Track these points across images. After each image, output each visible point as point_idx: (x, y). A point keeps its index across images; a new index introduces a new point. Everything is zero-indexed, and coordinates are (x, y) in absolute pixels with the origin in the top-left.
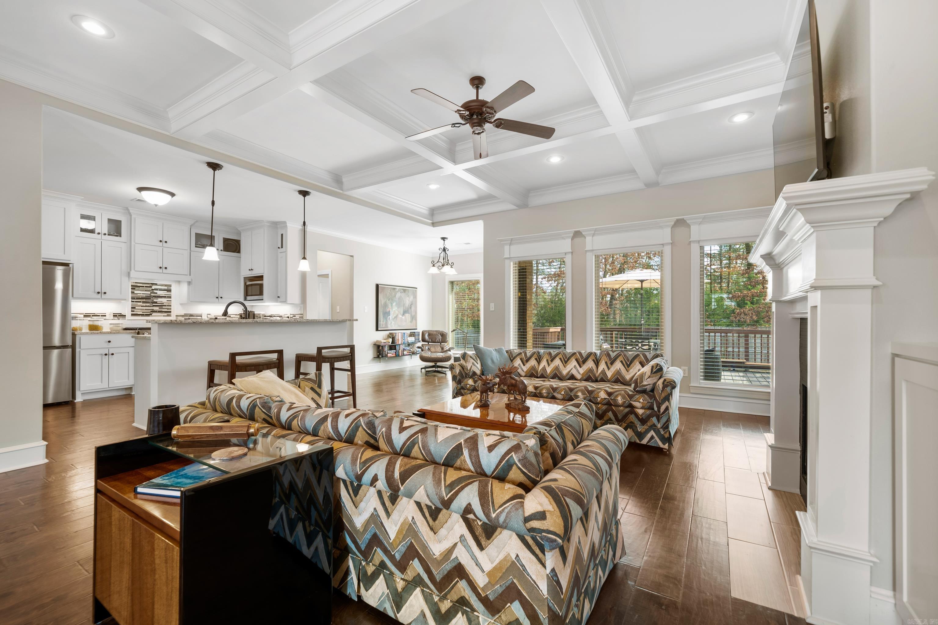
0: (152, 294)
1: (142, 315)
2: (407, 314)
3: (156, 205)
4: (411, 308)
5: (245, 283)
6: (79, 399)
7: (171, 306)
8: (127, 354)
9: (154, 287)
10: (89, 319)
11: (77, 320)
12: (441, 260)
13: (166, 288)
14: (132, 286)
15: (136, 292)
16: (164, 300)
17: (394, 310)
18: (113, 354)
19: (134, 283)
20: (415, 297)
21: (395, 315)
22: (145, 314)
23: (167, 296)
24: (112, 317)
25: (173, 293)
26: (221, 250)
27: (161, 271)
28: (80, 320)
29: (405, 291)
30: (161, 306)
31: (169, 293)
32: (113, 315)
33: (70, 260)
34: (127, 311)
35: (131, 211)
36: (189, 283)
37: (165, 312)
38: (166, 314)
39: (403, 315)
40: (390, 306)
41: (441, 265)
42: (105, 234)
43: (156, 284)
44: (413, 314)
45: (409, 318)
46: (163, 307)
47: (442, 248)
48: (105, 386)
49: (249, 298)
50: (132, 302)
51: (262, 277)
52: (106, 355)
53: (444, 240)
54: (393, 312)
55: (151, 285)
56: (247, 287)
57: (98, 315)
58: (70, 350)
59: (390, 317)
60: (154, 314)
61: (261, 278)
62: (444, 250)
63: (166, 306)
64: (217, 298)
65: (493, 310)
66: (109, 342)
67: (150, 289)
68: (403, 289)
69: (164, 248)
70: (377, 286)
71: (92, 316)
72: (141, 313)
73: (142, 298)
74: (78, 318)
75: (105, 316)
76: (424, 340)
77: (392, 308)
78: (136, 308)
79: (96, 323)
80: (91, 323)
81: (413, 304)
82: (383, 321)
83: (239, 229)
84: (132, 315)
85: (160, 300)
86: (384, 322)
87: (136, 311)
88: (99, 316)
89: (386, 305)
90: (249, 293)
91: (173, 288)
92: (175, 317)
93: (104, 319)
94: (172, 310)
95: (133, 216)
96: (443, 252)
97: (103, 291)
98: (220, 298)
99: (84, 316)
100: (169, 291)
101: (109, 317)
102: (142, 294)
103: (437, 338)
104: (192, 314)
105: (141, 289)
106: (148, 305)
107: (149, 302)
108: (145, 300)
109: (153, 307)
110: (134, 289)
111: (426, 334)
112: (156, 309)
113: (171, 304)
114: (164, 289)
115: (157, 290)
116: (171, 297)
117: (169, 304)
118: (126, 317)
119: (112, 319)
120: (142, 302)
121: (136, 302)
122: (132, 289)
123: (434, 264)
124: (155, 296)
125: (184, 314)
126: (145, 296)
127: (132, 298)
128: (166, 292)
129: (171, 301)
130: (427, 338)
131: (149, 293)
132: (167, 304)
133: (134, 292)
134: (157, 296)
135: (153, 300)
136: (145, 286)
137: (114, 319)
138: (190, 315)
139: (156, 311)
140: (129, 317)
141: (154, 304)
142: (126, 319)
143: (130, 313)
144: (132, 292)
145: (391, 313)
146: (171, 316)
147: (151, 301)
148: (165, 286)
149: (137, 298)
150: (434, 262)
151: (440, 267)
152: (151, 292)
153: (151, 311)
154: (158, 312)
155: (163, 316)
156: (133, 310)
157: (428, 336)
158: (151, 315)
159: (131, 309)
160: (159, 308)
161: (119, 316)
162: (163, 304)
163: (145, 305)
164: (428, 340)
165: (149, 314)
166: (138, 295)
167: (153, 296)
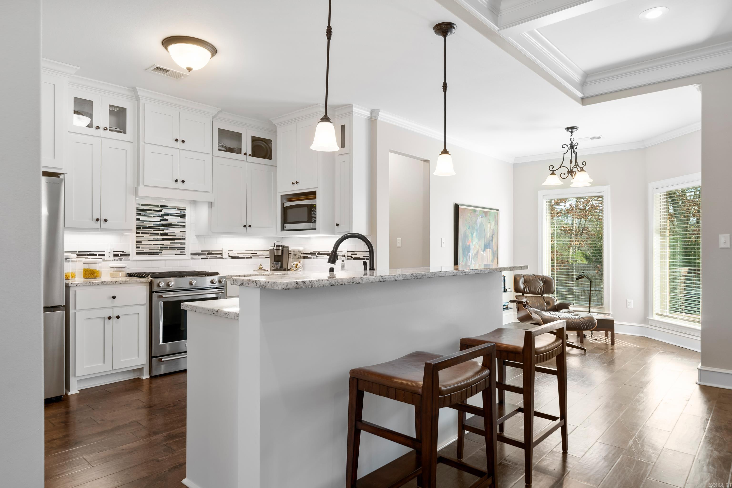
0: (162, 222)
1: (150, 253)
2: (488, 249)
3: (189, 69)
4: (492, 240)
5: (283, 204)
6: (74, 390)
7: (185, 239)
8: (137, 315)
9: (164, 211)
10: (83, 260)
11: (69, 261)
12: (567, 163)
13: (179, 212)
14: (137, 209)
15: (142, 218)
16: (175, 231)
17: (474, 243)
18: (118, 317)
19: (139, 204)
20: (497, 223)
21: (475, 252)
22: (153, 251)
23: (180, 224)
24: (112, 258)
25: (188, 220)
26: (250, 155)
27: (176, 185)
28: (72, 261)
29: (486, 213)
30: (172, 240)
31: (182, 220)
32: (113, 253)
33: (61, 169)
34: (131, 249)
35: (139, 93)
36: (211, 204)
37: (178, 248)
38: (178, 252)
39: (484, 251)
40: (470, 238)
41: (565, 171)
42: (106, 129)
43: (166, 207)
44: (495, 249)
45: (491, 255)
46: (176, 241)
47: (569, 143)
48: (107, 368)
49: (288, 226)
50: (137, 233)
51: (314, 193)
52: (109, 318)
53: (572, 132)
54: (473, 247)
55: (160, 208)
56: (285, 210)
57: (95, 253)
58: (62, 313)
59: (470, 254)
60: (164, 252)
61: (312, 195)
62: (572, 147)
63: (178, 239)
64: (245, 226)
65: (728, 245)
66: (114, 297)
67: (161, 213)
68: (484, 212)
69: (180, 151)
70: (456, 207)
71: (88, 255)
72: (148, 250)
73: (150, 228)
74: (70, 260)
75: (104, 255)
76: (517, 289)
77: (472, 241)
78: (143, 243)
79: (93, 267)
80: (86, 267)
81: (495, 234)
82: (463, 261)
83: (274, 122)
84: (138, 253)
85: (171, 230)
86: (464, 263)
87: (143, 248)
88: (96, 255)
89: (466, 236)
90: (289, 220)
91: (188, 213)
92: (190, 256)
93: (104, 260)
94: (186, 246)
95: (142, 102)
96: (570, 151)
97: (103, 218)
98: (247, 226)
99: (78, 255)
100: (183, 216)
101: (109, 256)
102: (150, 221)
103: (537, 287)
104: (211, 251)
105: (148, 214)
106: (157, 238)
107: (158, 234)
108: (153, 230)
109: (163, 241)
110: (141, 214)
111: (520, 279)
112: (167, 243)
113: (185, 236)
114: (176, 214)
115: (168, 215)
116: (185, 226)
117: (182, 236)
118: (129, 257)
119: (113, 260)
120: (149, 233)
121: (142, 233)
122: (137, 214)
123: (553, 171)
124: (166, 225)
125: (201, 251)
126: (153, 224)
127: (137, 228)
128: (179, 218)
129: (185, 231)
130: (522, 286)
131: (158, 219)
132: (180, 236)
133: (139, 219)
134: (168, 225)
135: (163, 231)
136: (153, 209)
137: (115, 260)
138: (207, 252)
139: (167, 247)
140: (133, 256)
141: (164, 237)
142: (129, 260)
143: (135, 250)
144: (137, 219)
145: (472, 247)
146: (185, 254)
147: (161, 232)
148: (177, 209)
149: (143, 228)
150: (553, 168)
151: (564, 174)
152: (161, 218)
153: (161, 247)
154: (170, 248)
155: (176, 254)
156: (138, 246)
157: (523, 283)
158: (161, 253)
159: (136, 244)
160: (171, 243)
161: (121, 255)
162: (176, 236)
163: (154, 238)
164: (523, 290)
165: (158, 251)
166: (145, 222)
167: (163, 225)
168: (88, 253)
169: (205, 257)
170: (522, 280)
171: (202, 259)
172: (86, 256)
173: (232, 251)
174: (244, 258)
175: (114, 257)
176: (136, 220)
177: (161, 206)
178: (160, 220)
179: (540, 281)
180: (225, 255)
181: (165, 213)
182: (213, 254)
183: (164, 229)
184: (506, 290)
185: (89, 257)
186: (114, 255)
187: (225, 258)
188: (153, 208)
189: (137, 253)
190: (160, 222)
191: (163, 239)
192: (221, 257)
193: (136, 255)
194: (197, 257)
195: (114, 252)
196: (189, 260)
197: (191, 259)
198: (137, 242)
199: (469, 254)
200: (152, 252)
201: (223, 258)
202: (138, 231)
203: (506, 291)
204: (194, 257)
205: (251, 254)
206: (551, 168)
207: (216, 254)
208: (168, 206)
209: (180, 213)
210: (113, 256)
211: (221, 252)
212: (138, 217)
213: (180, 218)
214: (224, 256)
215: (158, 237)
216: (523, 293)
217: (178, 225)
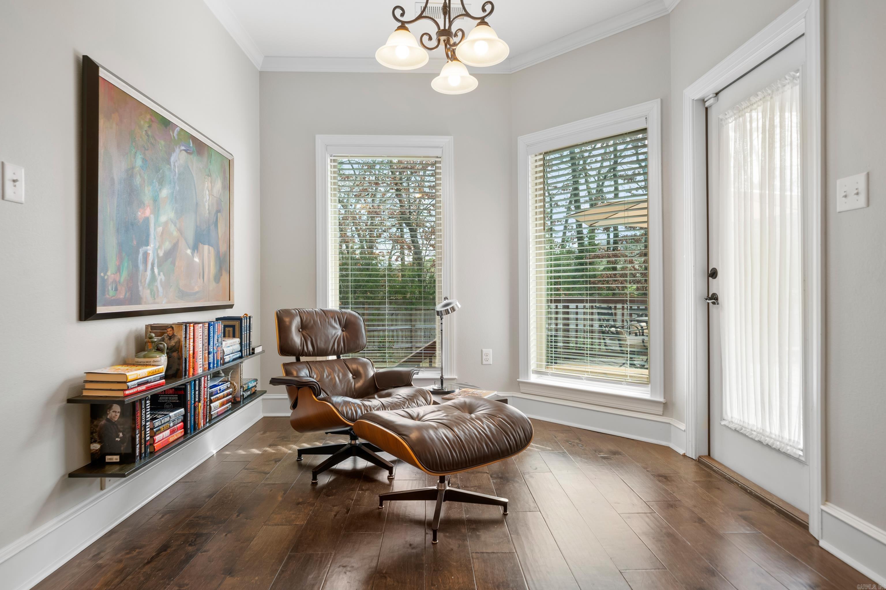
2: (206, 247)
4: (216, 223)
17: (163, 219)
21: (167, 245)
29: (198, 145)
39: (195, 248)
40: (148, 200)
41: (433, 30)
45: (212, 263)
54: (160, 229)
59: (150, 249)
70: (88, 68)
76: (285, 348)
77: (156, 211)
81: (223, 211)
82: (119, 270)
89: (131, 189)
103: (330, 337)
111: (291, 323)
123: (403, 23)
130: (297, 339)
145: (154, 232)
150: (402, 15)
151: (430, 39)
157: (299, 331)
164: (300, 348)
170: (296, 322)
179: (337, 324)
184: (253, 349)
199: (144, 248)
203: (253, 353)
206: (398, 12)
216: (298, 354)
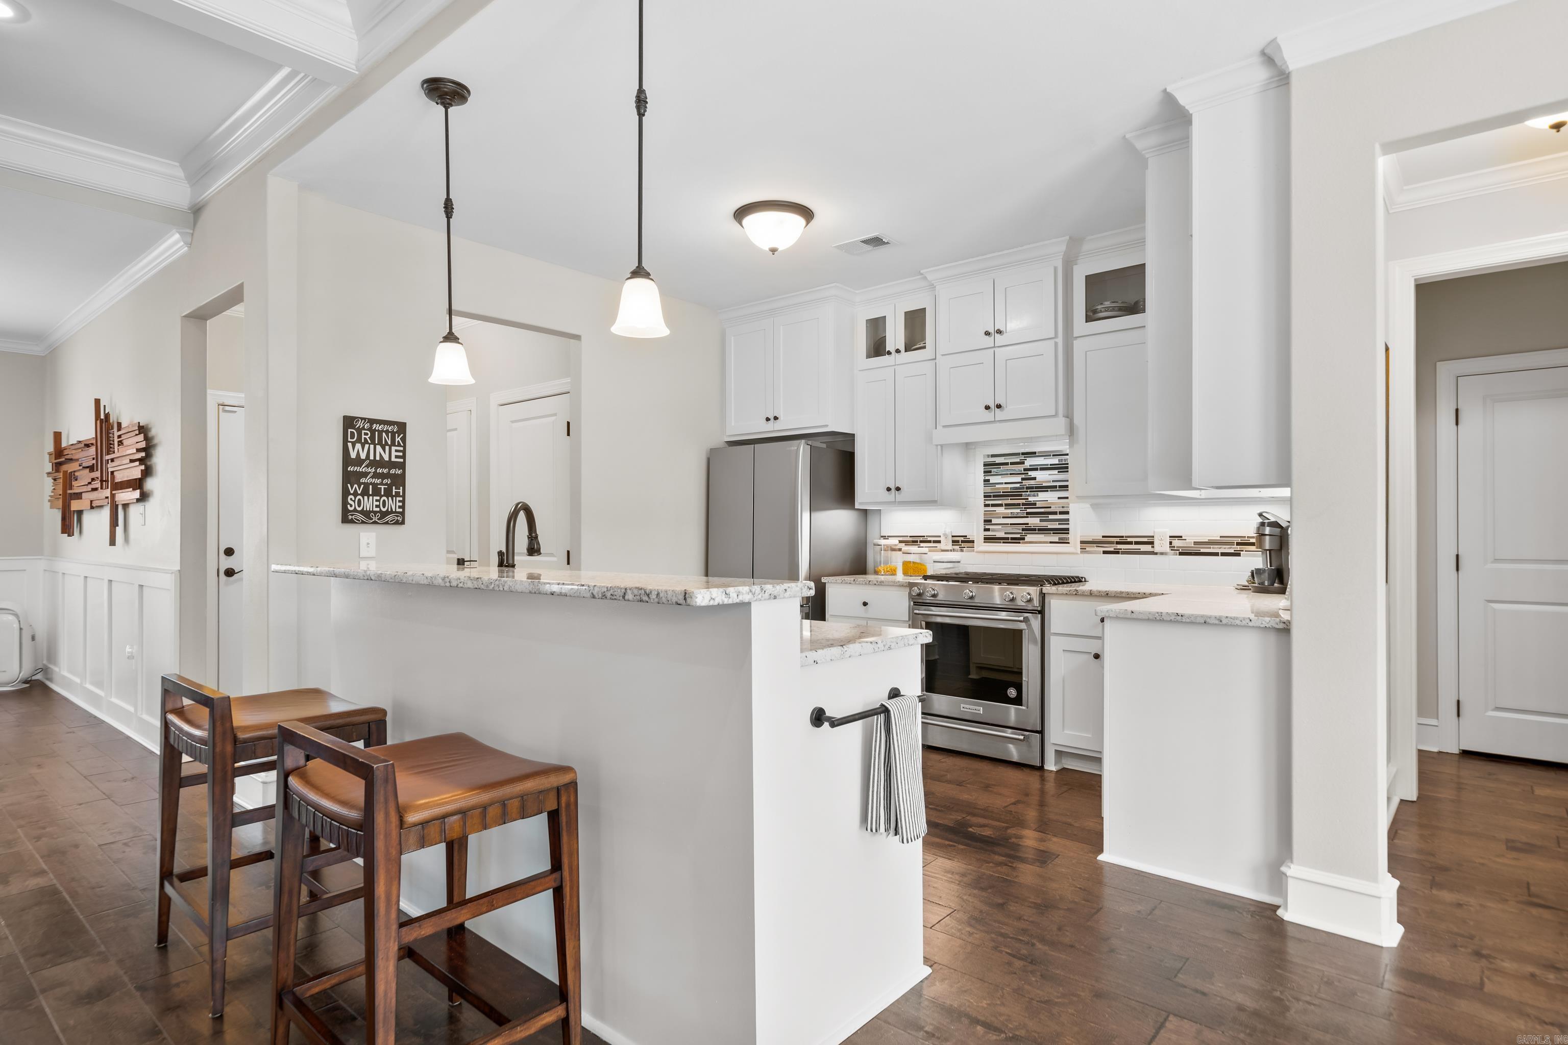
0: (1025, 482)
1: (1005, 540)
3: (773, 251)
7: (1067, 513)
9: (1029, 462)
13: (1055, 461)
14: (984, 465)
15: (993, 479)
16: (1050, 498)
19: (988, 456)
22: (1010, 536)
23: (1058, 484)
24: (950, 547)
25: (1072, 477)
27: (989, 416)
28: (893, 550)
30: (1044, 514)
31: (1062, 476)
32: (950, 539)
34: (976, 532)
37: (1056, 531)
38: (1055, 538)
43: (1032, 454)
46: (1051, 517)
50: (986, 505)
55: (1022, 457)
57: (929, 539)
60: (1029, 538)
63: (1055, 513)
66: (865, 604)
67: (1023, 467)
69: (996, 350)
72: (1002, 535)
73: (1005, 495)
74: (890, 547)
75: (939, 542)
78: (994, 521)
84: (988, 539)
85: (1042, 496)
87: (994, 530)
88: (930, 542)
92: (1079, 545)
93: (934, 550)
94: (1071, 526)
99: (904, 542)
100: (1063, 468)
101: (946, 544)
102: (1006, 483)
104: (1126, 537)
105: (1002, 471)
106: (1017, 513)
107: (1019, 504)
108: (1011, 499)
109: (1028, 517)
110: (990, 472)
112: (1034, 521)
113: (1068, 507)
114: (1051, 465)
115: (1036, 469)
116: (1067, 486)
117: (1063, 507)
118: (974, 545)
119: (951, 551)
120: (1004, 505)
121: (993, 505)
122: (985, 472)
124: (1032, 488)
125: (1103, 537)
126: (1011, 488)
127: (985, 496)
128: (1056, 472)
129: (1067, 498)
131: (1018, 479)
132: (1059, 507)
133: (988, 480)
134: (1036, 488)
135: (1028, 499)
136: (1009, 461)
137: (954, 550)
138: (1118, 540)
139: (1035, 530)
140: (980, 545)
141: (1029, 510)
142: (973, 551)
143: (983, 534)
144: (985, 481)
146: (1069, 543)
147: (1024, 501)
148: (1053, 455)
149: (994, 496)
152: (1023, 476)
153: (1023, 530)
154: (1039, 530)
155: (1051, 542)
156: (987, 527)
158: (1024, 539)
159: (984, 524)
160: (1041, 521)
161: (963, 542)
162: (1050, 507)
163: (1011, 513)
165: (1018, 536)
166: (997, 486)
167: (1027, 488)
168: (921, 539)
169: (1112, 549)
171: (1105, 552)
172: (919, 543)
173: (1181, 537)
174: (1216, 554)
175: (953, 545)
176: (983, 483)
177: (1023, 454)
178: (1023, 479)
180: (1161, 545)
181: (1030, 466)
182: (1131, 543)
183: (1029, 495)
185: (922, 545)
186: (953, 541)
187: (1162, 554)
188: (1010, 459)
189: (985, 539)
190: (1022, 483)
191: (1028, 513)
192: (1152, 550)
193: (984, 542)
194: (1094, 548)
195: (953, 536)
196: (1078, 554)
197: (1081, 552)
198: (985, 521)
200: (1008, 539)
201: (1156, 554)
202: (987, 502)
204: (1088, 549)
205: (1238, 544)
207: (1137, 543)
208: (1035, 453)
209: (1057, 463)
210: (951, 543)
211: (1150, 540)
212: (987, 478)
213: (1059, 472)
214: (1157, 549)
215: (1018, 511)
217: (1055, 487)
